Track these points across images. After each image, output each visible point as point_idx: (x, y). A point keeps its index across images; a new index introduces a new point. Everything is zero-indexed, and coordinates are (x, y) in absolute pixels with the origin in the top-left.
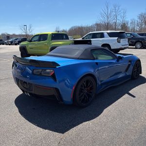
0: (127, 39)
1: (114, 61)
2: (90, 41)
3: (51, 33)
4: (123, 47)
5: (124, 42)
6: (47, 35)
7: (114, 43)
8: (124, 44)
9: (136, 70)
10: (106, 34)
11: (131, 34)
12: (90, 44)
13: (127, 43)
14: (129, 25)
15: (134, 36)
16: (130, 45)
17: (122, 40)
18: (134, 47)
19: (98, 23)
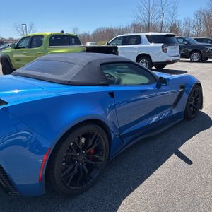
0: (178, 47)
1: (150, 88)
2: (116, 48)
3: (48, 33)
4: (171, 59)
5: (174, 51)
6: (42, 36)
7: (156, 52)
8: (173, 55)
9: (192, 102)
10: (144, 38)
11: (184, 40)
12: (116, 53)
13: (178, 53)
14: (181, 27)
15: (188, 43)
16: (182, 56)
17: (169, 48)
18: (189, 59)
19: (137, 23)
